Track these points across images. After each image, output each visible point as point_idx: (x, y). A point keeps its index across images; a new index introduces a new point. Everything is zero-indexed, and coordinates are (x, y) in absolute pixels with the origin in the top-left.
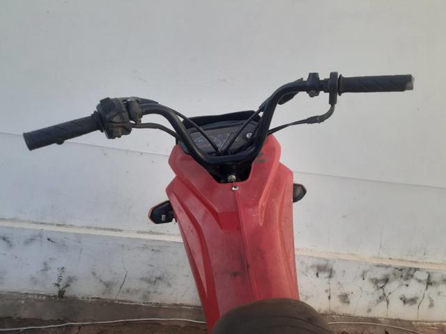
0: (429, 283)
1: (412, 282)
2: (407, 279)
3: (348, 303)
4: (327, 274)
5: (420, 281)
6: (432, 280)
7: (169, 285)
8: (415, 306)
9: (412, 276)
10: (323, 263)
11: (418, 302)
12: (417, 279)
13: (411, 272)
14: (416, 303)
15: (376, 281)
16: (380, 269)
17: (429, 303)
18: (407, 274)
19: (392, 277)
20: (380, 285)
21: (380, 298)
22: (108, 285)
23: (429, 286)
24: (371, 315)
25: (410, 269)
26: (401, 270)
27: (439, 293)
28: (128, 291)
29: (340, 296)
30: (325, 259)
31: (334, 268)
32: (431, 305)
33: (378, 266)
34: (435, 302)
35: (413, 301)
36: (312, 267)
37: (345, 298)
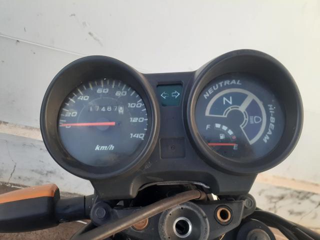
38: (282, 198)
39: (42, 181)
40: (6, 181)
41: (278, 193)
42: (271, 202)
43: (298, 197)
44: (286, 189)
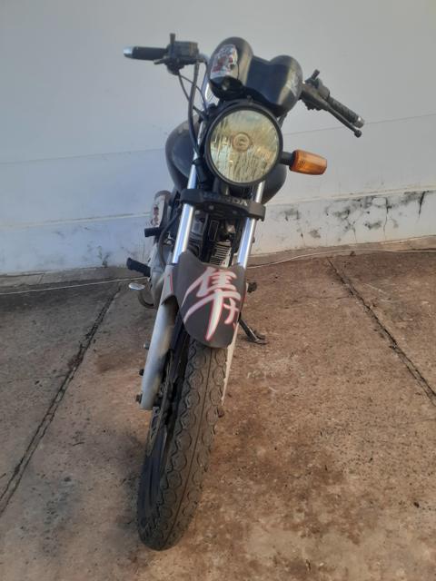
0: (388, 207)
1: (372, 209)
2: (366, 207)
3: (319, 237)
4: (295, 217)
5: (379, 207)
6: (390, 204)
8: (380, 229)
9: (371, 204)
10: (289, 208)
11: (383, 225)
12: (376, 206)
13: (369, 200)
14: (380, 226)
15: (339, 214)
16: (340, 204)
17: (393, 224)
18: (365, 203)
19: (352, 208)
20: (344, 216)
21: (346, 228)
22: (134, 254)
23: (389, 210)
24: (342, 243)
25: (367, 198)
26: (359, 200)
27: (400, 214)
29: (311, 232)
30: (290, 205)
31: (299, 211)
32: (396, 226)
33: (338, 201)
34: (399, 222)
35: (378, 225)
36: (281, 213)
37: (315, 234)
38: (348, 212)
41: (341, 207)
42: (342, 220)
43: (361, 206)
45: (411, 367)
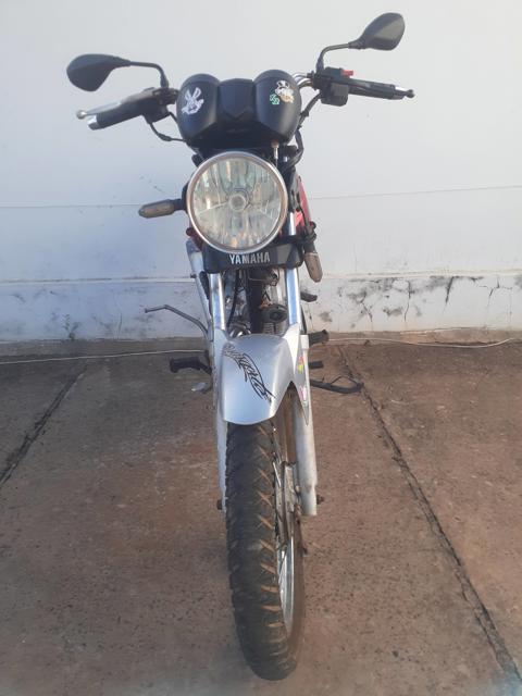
0: (411, 292)
1: (392, 292)
2: (386, 290)
3: (330, 320)
5: (400, 291)
6: (413, 288)
7: (160, 321)
8: (401, 317)
9: (391, 286)
11: (403, 312)
12: (397, 289)
13: (389, 282)
14: (401, 313)
15: (354, 297)
16: (355, 284)
17: (416, 312)
18: (385, 285)
19: (369, 290)
20: (359, 299)
21: (362, 312)
22: (108, 326)
23: (412, 295)
24: (355, 330)
25: (387, 279)
26: (377, 282)
27: (425, 301)
28: (126, 330)
29: (321, 315)
32: (419, 314)
33: (353, 281)
34: (422, 311)
35: (398, 311)
37: (326, 317)
38: (364, 294)
39: (144, 330)
40: (115, 337)
41: (356, 289)
42: (358, 303)
43: (380, 288)
44: (363, 280)
45: (413, 484)
